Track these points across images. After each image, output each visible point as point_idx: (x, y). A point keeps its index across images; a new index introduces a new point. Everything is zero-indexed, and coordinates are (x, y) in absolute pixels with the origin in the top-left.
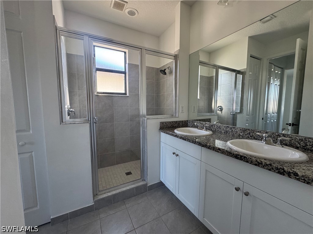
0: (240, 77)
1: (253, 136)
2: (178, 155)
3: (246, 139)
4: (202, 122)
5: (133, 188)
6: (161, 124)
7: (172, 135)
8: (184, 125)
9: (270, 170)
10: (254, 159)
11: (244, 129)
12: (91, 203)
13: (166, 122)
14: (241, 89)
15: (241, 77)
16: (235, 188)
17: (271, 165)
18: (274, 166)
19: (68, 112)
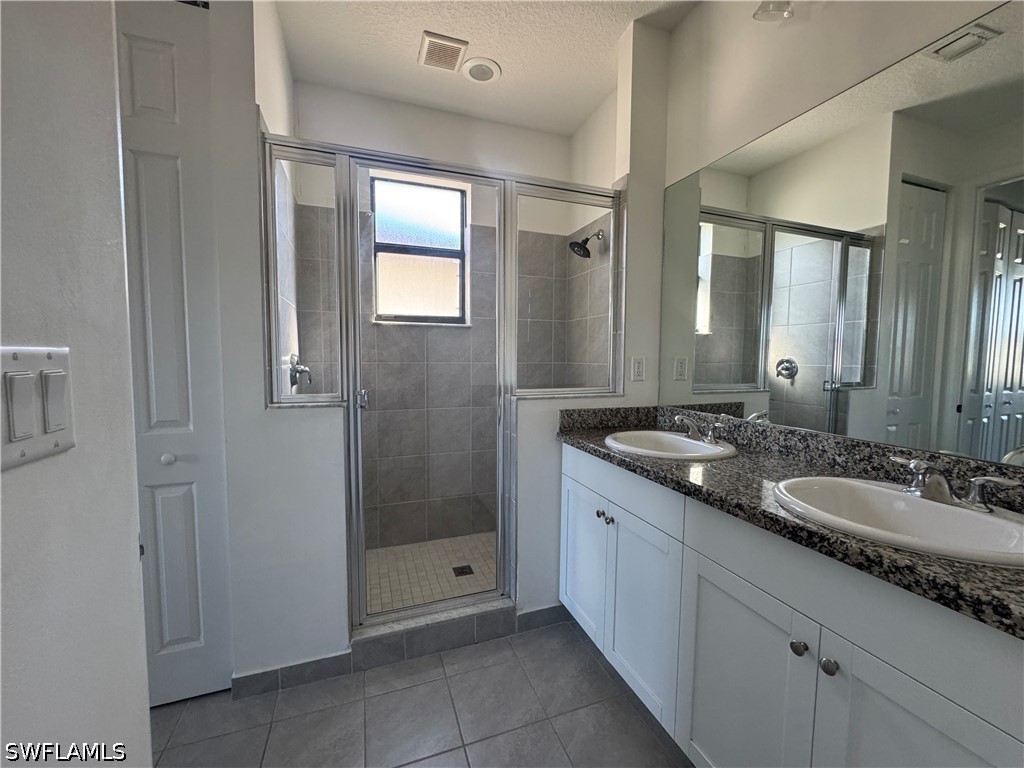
0: (861, 257)
1: (883, 467)
2: (612, 520)
3: (858, 477)
4: (703, 414)
5: (470, 618)
6: (562, 417)
7: (595, 453)
8: (643, 423)
9: (908, 587)
10: (854, 545)
11: (849, 443)
12: (342, 648)
13: (580, 411)
14: (865, 301)
15: (865, 254)
16: (792, 644)
17: (911, 569)
18: (924, 576)
19: (291, 375)
